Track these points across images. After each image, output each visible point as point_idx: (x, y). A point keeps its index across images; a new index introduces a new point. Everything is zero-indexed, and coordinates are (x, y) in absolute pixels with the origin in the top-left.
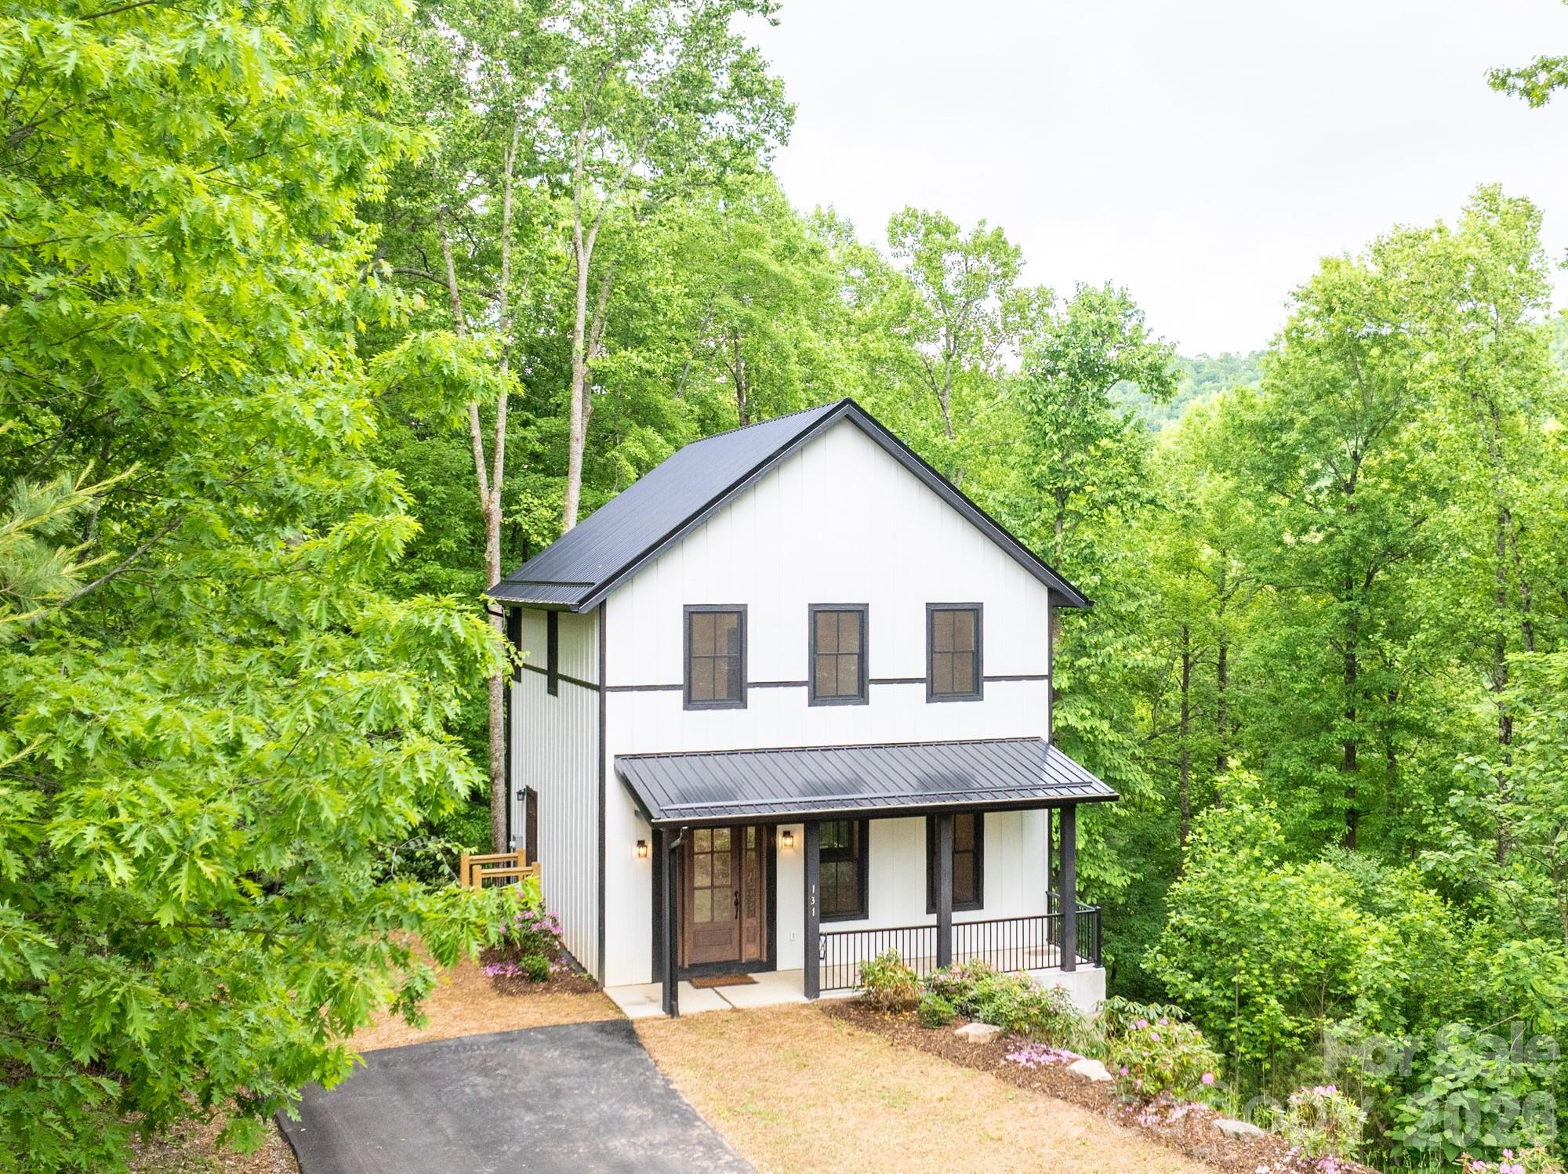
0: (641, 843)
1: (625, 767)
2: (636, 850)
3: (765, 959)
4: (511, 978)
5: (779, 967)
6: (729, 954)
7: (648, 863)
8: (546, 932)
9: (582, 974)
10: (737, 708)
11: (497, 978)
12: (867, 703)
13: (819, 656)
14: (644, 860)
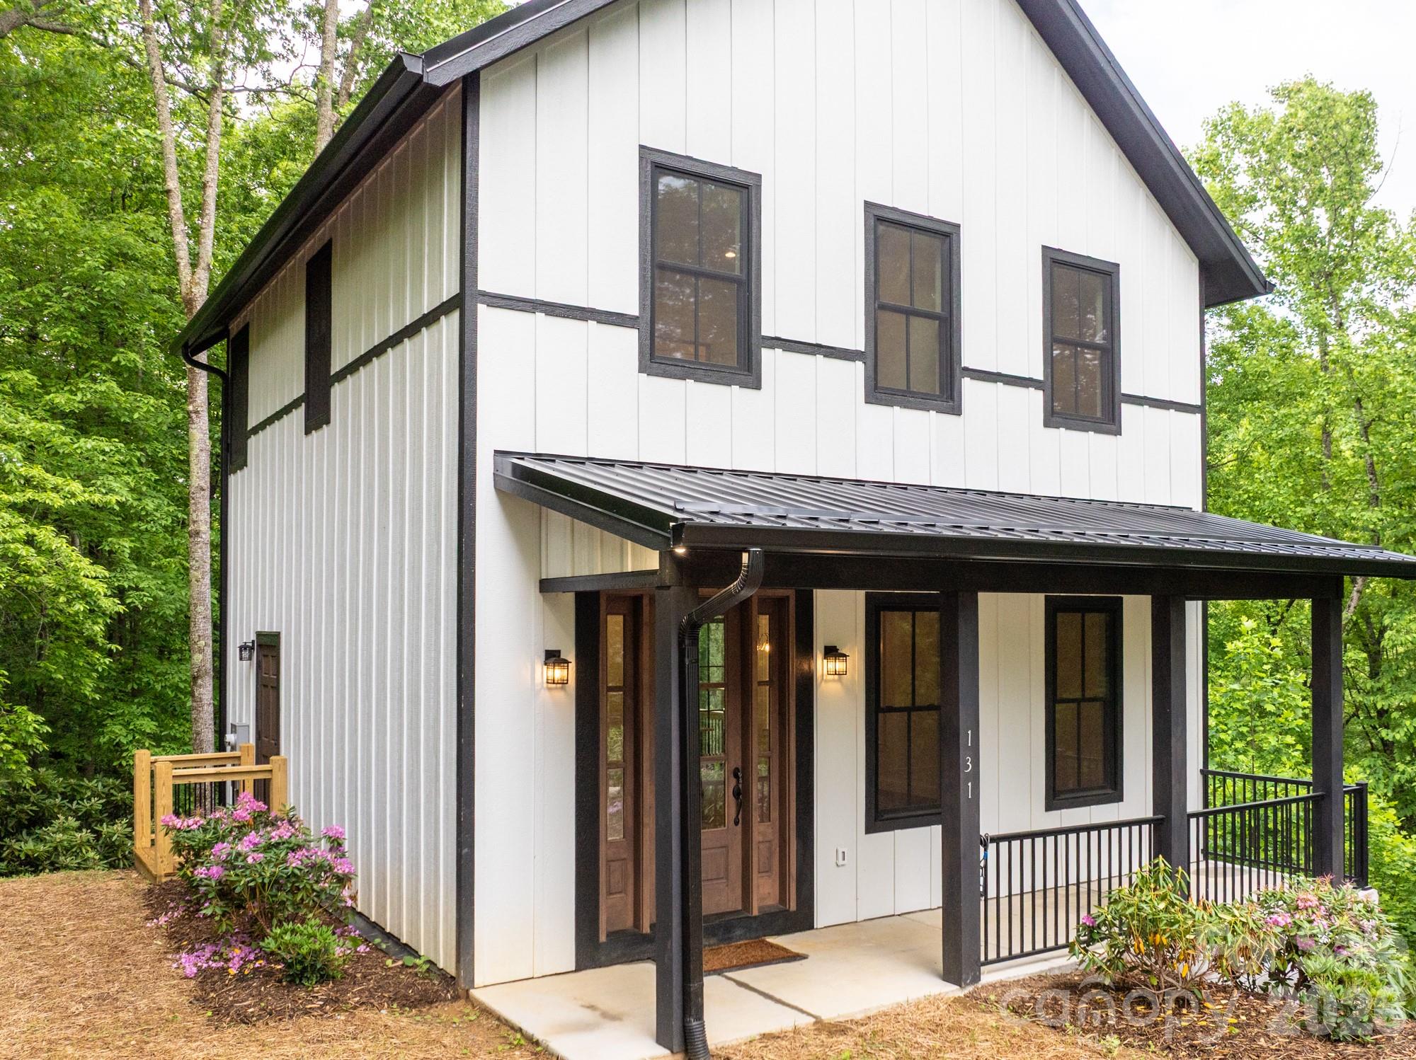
0: (553, 657)
3: (793, 907)
4: (241, 978)
5: (821, 919)
7: (566, 701)
8: (319, 871)
9: (409, 960)
10: (744, 385)
11: (205, 977)
12: (956, 410)
13: (883, 307)
14: (559, 695)
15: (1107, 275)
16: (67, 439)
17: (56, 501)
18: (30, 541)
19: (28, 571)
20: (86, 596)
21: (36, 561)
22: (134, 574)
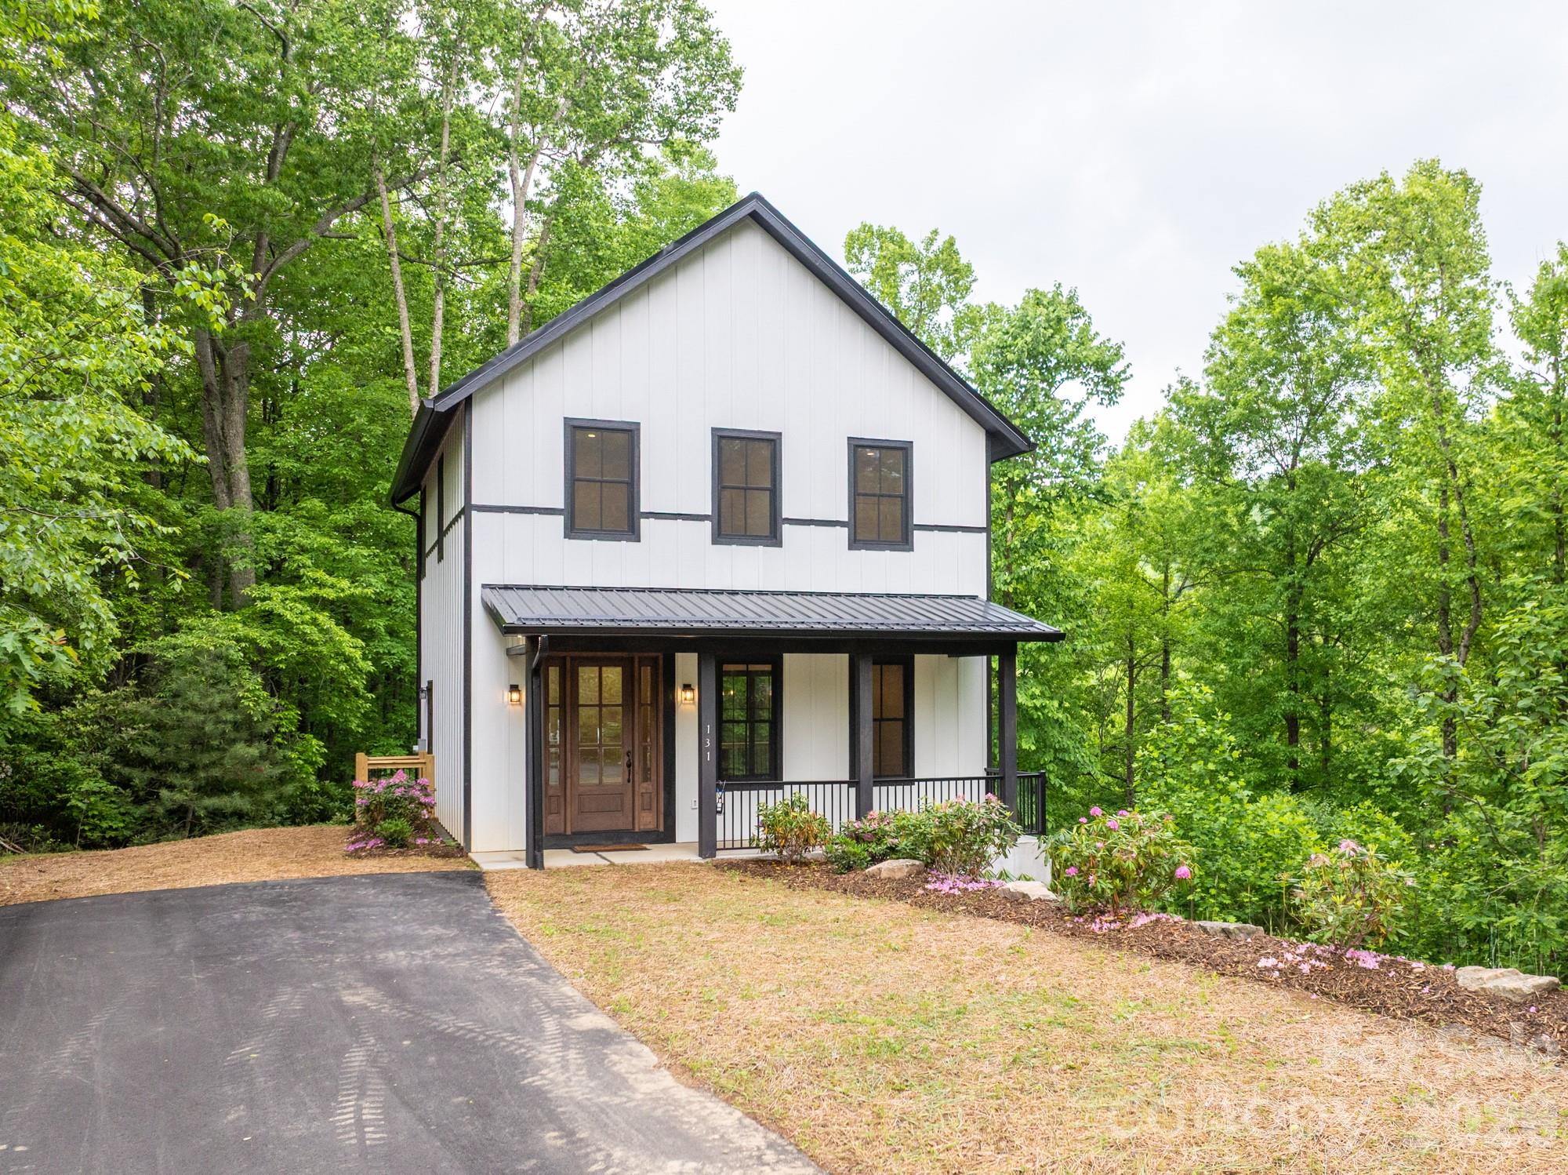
0: (514, 688)
1: (494, 599)
2: (507, 694)
3: (661, 829)
4: (370, 849)
5: (679, 838)
6: (621, 822)
7: (521, 712)
8: (412, 800)
9: (450, 844)
10: (628, 540)
11: (356, 850)
12: (779, 544)
13: (724, 488)
14: (518, 708)
15: (904, 450)
16: (342, 549)
17: (330, 594)
18: (314, 622)
19: (314, 643)
20: (348, 660)
21: (317, 637)
22: (388, 643)
